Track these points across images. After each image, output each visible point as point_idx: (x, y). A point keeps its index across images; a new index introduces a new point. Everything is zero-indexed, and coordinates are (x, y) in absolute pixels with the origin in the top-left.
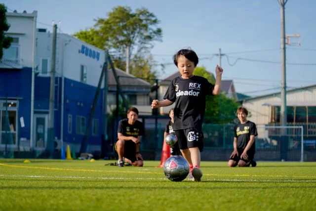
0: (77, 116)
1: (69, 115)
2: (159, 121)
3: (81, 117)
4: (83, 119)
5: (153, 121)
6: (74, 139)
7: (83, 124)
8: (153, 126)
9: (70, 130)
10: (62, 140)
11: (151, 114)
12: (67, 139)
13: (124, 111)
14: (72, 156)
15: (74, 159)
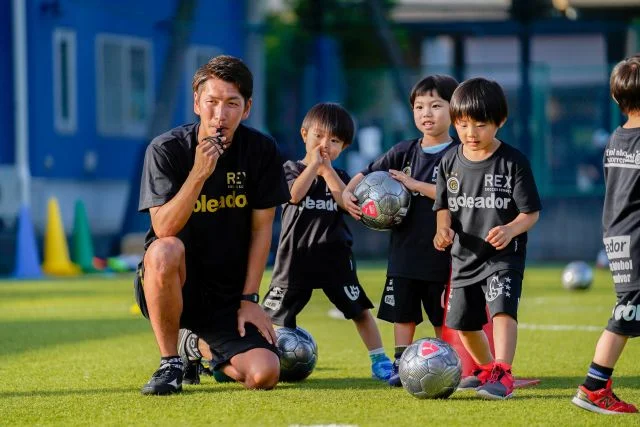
0: (101, 39)
1: (59, 35)
3: (127, 42)
4: (136, 53)
6: (91, 161)
7: (138, 78)
9: (65, 114)
10: (23, 169)
11: (502, 16)
12: (49, 161)
14: (73, 256)
15: (87, 271)
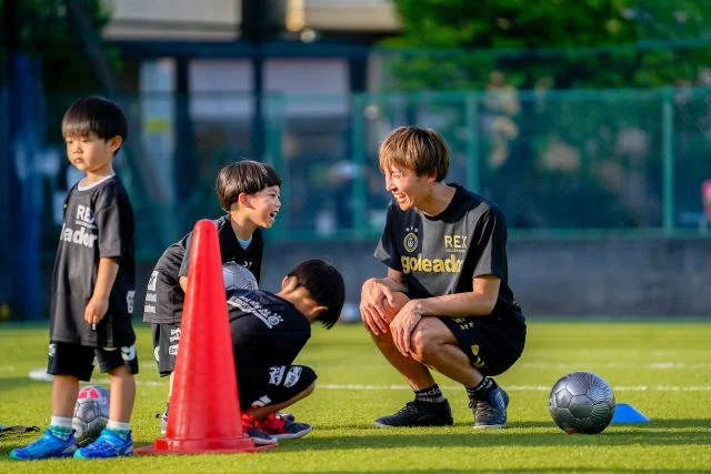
2: (278, 75)
5: (238, 76)
8: (241, 108)
13: (53, 18)
